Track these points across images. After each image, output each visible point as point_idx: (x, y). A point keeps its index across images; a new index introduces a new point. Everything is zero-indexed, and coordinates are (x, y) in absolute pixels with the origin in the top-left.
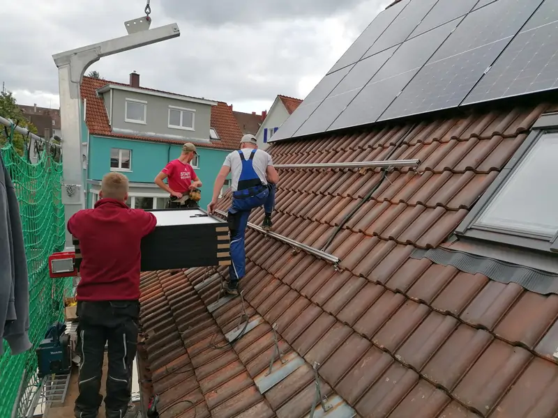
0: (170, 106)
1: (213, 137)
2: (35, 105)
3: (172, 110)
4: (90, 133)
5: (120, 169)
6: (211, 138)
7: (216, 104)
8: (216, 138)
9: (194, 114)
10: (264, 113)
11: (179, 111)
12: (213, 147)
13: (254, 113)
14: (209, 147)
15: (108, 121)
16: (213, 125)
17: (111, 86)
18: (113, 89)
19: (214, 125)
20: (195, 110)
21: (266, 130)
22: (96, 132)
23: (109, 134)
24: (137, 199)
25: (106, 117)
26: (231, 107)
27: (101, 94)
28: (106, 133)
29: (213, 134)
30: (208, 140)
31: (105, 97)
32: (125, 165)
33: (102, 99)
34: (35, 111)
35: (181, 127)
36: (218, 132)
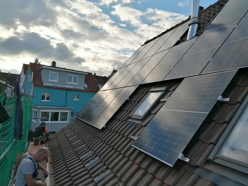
0: (68, 75)
2: (9, 72)
3: (69, 76)
4: (34, 86)
5: (45, 100)
6: (84, 87)
7: (87, 74)
8: (87, 87)
9: (78, 78)
11: (72, 76)
14: (84, 91)
15: (42, 81)
17: (44, 67)
18: (45, 68)
19: (86, 82)
20: (78, 76)
22: (37, 85)
23: (42, 86)
24: (52, 113)
25: (41, 79)
27: (40, 70)
28: (41, 86)
30: (83, 88)
31: (41, 71)
32: (48, 99)
33: (40, 72)
34: (9, 75)
35: (72, 83)
36: (88, 85)
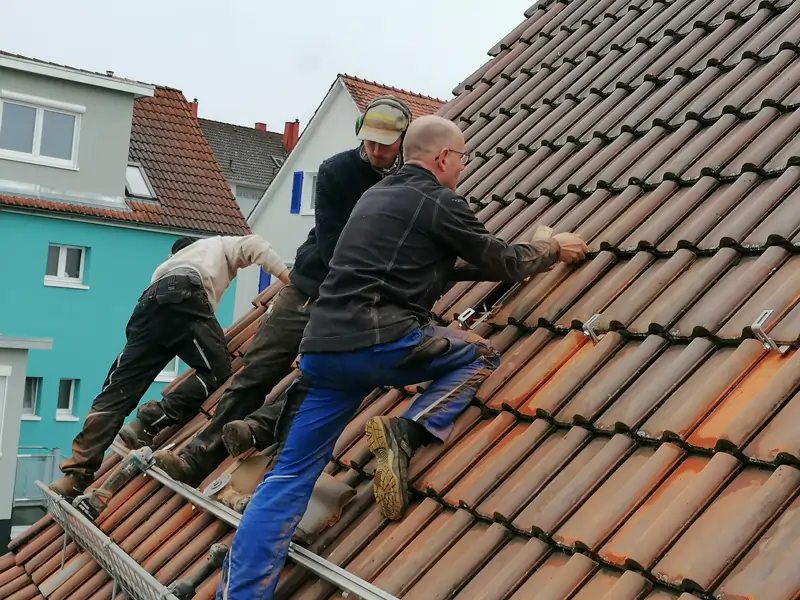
1: (134, 191)
3: (8, 102)
6: (127, 194)
7: (151, 93)
8: (146, 193)
9: (79, 120)
10: (292, 127)
11: (30, 109)
12: (133, 222)
13: (261, 126)
14: (121, 220)
16: (135, 156)
19: (140, 154)
20: (82, 108)
21: (298, 177)
26: (194, 106)
29: (137, 181)
30: (119, 199)
35: (35, 157)
36: (154, 177)
